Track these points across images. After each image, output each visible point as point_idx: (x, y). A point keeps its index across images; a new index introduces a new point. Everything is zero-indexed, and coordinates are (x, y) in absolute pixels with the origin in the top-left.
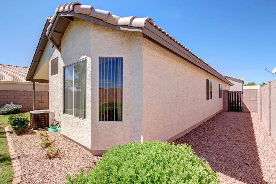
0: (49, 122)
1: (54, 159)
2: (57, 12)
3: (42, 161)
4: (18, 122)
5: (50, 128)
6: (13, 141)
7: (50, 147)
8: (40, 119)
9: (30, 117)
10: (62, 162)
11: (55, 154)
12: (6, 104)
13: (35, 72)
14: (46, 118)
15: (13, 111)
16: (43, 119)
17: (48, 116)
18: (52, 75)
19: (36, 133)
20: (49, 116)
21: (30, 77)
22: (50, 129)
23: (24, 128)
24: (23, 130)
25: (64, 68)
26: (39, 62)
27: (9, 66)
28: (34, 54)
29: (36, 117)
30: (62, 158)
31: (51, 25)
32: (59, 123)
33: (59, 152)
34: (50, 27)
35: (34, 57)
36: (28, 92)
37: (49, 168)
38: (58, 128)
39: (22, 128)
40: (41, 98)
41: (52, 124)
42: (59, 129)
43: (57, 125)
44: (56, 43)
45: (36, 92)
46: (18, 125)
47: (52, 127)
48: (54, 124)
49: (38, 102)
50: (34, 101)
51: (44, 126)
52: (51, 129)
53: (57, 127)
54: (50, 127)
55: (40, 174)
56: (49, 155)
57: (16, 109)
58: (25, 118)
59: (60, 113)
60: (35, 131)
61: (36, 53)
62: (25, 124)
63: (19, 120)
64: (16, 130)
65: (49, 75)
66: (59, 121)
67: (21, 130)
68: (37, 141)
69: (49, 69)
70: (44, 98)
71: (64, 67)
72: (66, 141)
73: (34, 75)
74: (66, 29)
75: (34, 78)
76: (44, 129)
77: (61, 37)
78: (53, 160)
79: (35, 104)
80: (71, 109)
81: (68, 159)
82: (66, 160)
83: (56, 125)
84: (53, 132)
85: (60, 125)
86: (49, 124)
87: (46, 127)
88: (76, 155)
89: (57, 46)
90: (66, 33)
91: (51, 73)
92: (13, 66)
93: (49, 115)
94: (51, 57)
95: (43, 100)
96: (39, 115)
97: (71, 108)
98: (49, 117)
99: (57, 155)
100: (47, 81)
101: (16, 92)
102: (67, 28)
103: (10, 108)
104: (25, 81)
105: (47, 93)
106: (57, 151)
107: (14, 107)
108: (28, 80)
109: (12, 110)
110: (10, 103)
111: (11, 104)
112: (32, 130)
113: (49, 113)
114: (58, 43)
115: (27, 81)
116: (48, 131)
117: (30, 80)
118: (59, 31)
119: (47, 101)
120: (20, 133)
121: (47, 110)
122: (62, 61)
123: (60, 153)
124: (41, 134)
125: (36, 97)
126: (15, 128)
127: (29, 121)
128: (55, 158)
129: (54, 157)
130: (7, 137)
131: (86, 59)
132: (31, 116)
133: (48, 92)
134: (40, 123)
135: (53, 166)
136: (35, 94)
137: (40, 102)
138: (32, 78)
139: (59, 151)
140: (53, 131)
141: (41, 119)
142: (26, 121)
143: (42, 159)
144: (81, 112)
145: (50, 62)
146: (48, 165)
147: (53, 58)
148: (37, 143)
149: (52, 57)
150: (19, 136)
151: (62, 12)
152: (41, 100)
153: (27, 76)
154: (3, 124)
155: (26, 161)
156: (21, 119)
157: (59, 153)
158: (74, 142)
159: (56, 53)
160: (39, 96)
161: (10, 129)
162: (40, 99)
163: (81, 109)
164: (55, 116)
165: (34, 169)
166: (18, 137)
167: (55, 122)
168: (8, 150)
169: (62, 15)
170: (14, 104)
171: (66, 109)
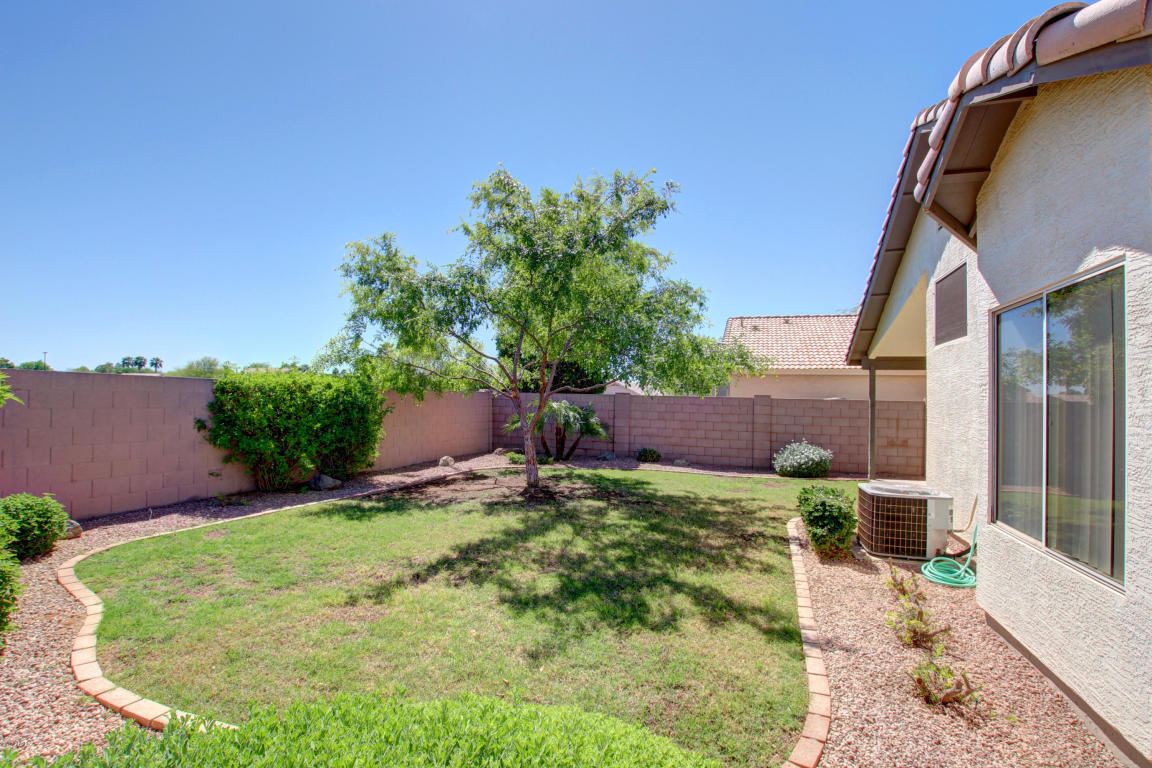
0: (925, 538)
1: (945, 714)
2: (958, 94)
3: (898, 697)
4: (822, 517)
5: (931, 563)
6: (808, 579)
7: (930, 649)
8: (893, 519)
9: (860, 506)
10: (979, 746)
11: (947, 695)
12: (790, 443)
13: (874, 334)
14: (914, 521)
15: (807, 468)
16: (904, 519)
17: (923, 511)
18: (939, 340)
19: (877, 569)
20: (926, 514)
21: (860, 354)
22: (929, 569)
23: (839, 540)
24: (837, 548)
25: (997, 318)
26: (888, 294)
27: (798, 320)
28: (871, 267)
29: (878, 507)
30: (977, 725)
31: (931, 153)
32: (968, 551)
33: (967, 693)
34: (931, 160)
35: (871, 280)
36: (851, 404)
37: (921, 742)
38: (966, 571)
39: (833, 540)
40: (898, 428)
41: (938, 550)
42: (969, 580)
43: (959, 555)
44: (956, 216)
45: (877, 407)
46: (822, 527)
47: (938, 561)
48: (945, 548)
49: (884, 442)
50: (872, 441)
51: (908, 550)
52: (936, 572)
53: (959, 568)
54: (929, 561)
55: (887, 750)
56: (924, 688)
57: (818, 464)
58: (842, 505)
59: (974, 508)
60: (873, 558)
61: (878, 265)
62: (841, 525)
63: (825, 510)
64: (816, 541)
65: (928, 341)
66: (968, 541)
67: (832, 545)
68: (880, 606)
69: (928, 316)
70: (908, 428)
71: (994, 313)
72: (1001, 649)
73: (874, 341)
74: (1001, 142)
75: (873, 356)
76: (906, 559)
77: (978, 186)
78: (937, 713)
79: (876, 448)
80: (1029, 489)
81: (1009, 744)
82: (999, 747)
83: (954, 556)
84: (944, 585)
85: (973, 558)
86: (925, 544)
87: (913, 554)
88: (1056, 745)
89: (961, 224)
90: (997, 164)
91: (934, 335)
92: (808, 317)
93: (926, 510)
94: (935, 267)
95: (902, 435)
96: (888, 503)
97: (1033, 485)
98: (929, 518)
99: (959, 702)
100: (918, 363)
101: (816, 405)
102: (1006, 138)
103: (801, 458)
104: (841, 364)
105: (920, 408)
106: (959, 685)
107: (811, 456)
108: (851, 362)
109: (806, 463)
110: (800, 442)
111: (804, 444)
112: (864, 554)
113: (929, 502)
114: (962, 214)
115: (850, 364)
116: (922, 573)
117: (858, 362)
118: (968, 165)
119: (919, 424)
120: (827, 554)
121: (920, 483)
122: (986, 285)
123: (970, 700)
124: (894, 578)
125: (878, 423)
126: (815, 535)
127: (856, 521)
128: (947, 710)
129: (945, 703)
130: (794, 558)
131: (1123, 266)
132: (860, 499)
133: (924, 406)
134: (893, 535)
135: (939, 743)
136: (876, 412)
137: (891, 444)
138: (866, 353)
139: (964, 688)
140: (944, 579)
141: (898, 519)
142: (845, 518)
143: (897, 691)
144: (1092, 513)
145: (932, 288)
146: (919, 726)
147: (942, 269)
148: (879, 614)
149: (938, 266)
150: (823, 564)
151: (978, 88)
152: (897, 438)
153: (850, 348)
154: (784, 508)
155: (845, 670)
156: (830, 506)
157: (968, 698)
158: (1047, 672)
159: (955, 252)
160: (888, 419)
161: (801, 530)
162: (892, 433)
163: (1093, 497)
164: (952, 518)
165: (867, 712)
166: (820, 566)
167: (950, 539)
168: (795, 604)
169: (977, 99)
170: (812, 444)
171: (1003, 484)
